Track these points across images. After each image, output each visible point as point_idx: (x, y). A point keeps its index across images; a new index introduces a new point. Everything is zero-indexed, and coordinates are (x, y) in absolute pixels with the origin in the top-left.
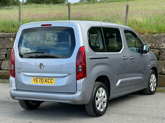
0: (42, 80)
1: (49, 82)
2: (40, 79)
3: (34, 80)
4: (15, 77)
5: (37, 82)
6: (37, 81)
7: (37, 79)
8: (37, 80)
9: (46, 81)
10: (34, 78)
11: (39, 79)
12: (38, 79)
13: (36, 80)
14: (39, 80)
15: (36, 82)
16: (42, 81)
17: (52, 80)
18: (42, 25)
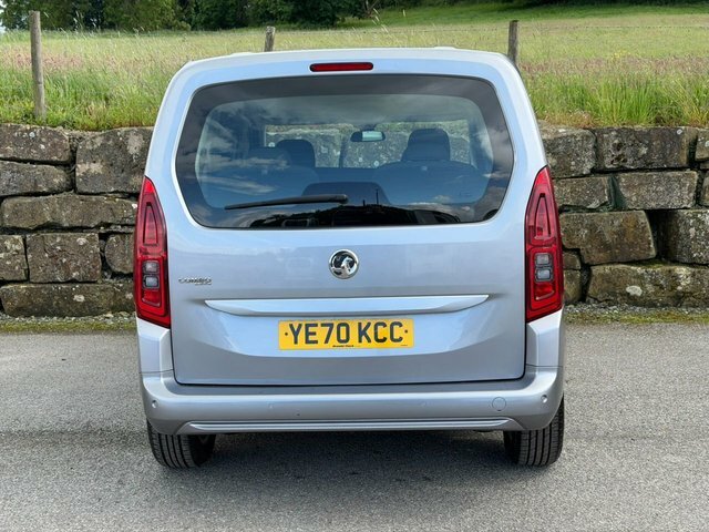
0: (343, 329)
1: (384, 340)
2: (331, 326)
3: (296, 334)
4: (168, 325)
5: (316, 342)
6: (311, 338)
7: (311, 329)
8: (314, 334)
9: (362, 333)
10: (291, 326)
11: (323, 325)
12: (316, 325)
13: (308, 334)
14: (321, 332)
15: (307, 342)
16: (343, 337)
17: (396, 327)
18: (314, 67)
